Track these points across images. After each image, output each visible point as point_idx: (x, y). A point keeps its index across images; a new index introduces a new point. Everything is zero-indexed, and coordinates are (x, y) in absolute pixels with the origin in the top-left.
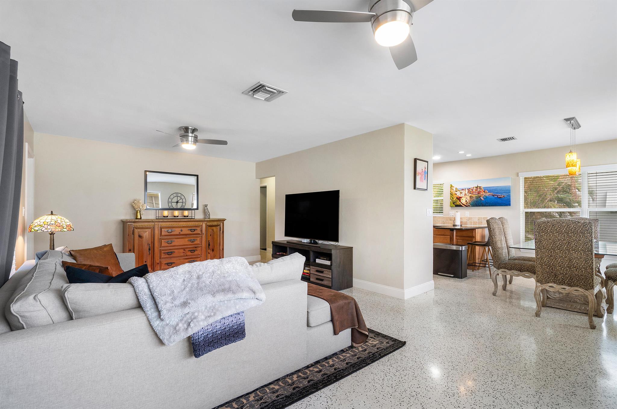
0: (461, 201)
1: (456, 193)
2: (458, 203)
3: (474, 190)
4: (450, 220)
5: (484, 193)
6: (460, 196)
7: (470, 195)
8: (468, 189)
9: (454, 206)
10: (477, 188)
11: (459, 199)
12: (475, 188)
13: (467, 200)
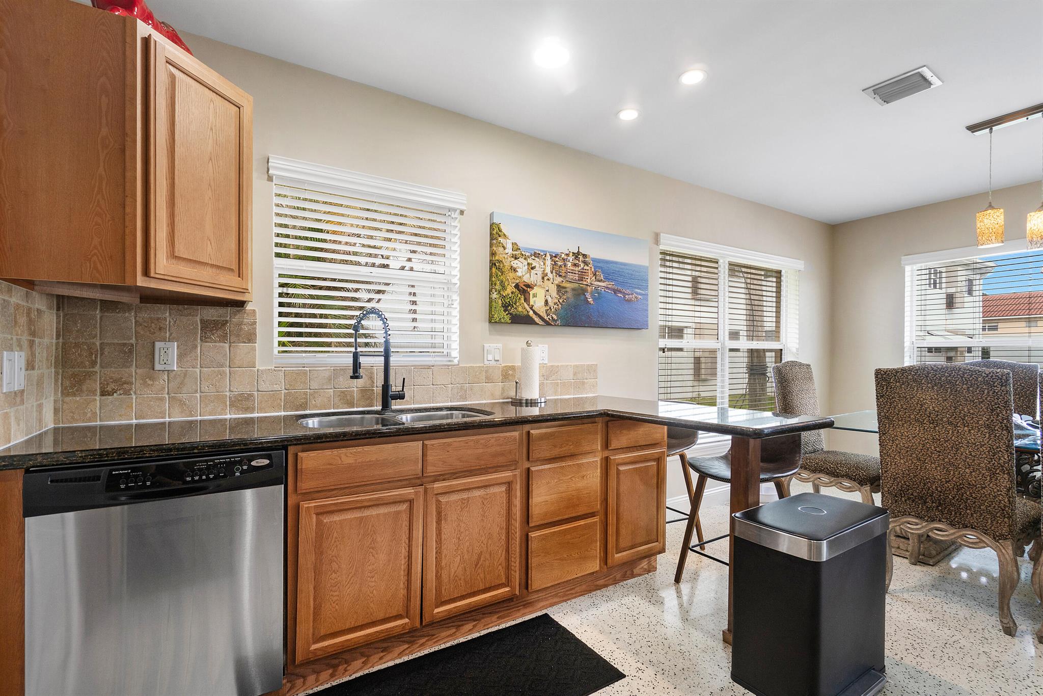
0: (532, 303)
1: (515, 263)
2: (520, 309)
3: (569, 264)
4: (489, 380)
5: (594, 278)
6: (526, 279)
7: (558, 280)
8: (551, 257)
9: (507, 318)
10: (576, 255)
11: (524, 290)
12: (571, 258)
13: (550, 300)
